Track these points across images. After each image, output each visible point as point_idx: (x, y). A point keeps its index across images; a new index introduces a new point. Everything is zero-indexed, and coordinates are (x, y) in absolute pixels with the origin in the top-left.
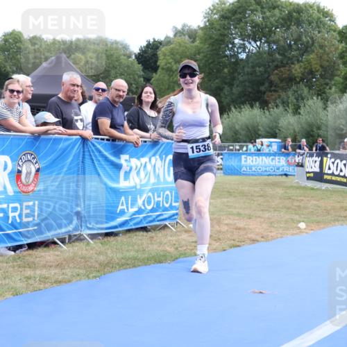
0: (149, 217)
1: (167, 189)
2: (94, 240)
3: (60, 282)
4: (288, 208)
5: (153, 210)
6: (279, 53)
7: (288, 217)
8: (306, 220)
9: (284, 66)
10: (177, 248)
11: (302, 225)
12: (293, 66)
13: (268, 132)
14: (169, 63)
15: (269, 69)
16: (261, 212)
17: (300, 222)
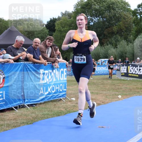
0: (53, 96)
1: (61, 83)
2: (30, 107)
3: (16, 126)
4: (114, 89)
5: (55, 93)
6: (107, 22)
7: (113, 93)
8: (121, 94)
9: (110, 27)
10: (66, 109)
11: (120, 97)
12: (113, 27)
13: (104, 56)
14: (60, 28)
15: (103, 29)
16: (102, 92)
17: (119, 95)
